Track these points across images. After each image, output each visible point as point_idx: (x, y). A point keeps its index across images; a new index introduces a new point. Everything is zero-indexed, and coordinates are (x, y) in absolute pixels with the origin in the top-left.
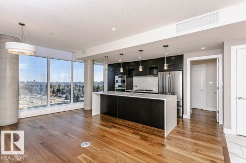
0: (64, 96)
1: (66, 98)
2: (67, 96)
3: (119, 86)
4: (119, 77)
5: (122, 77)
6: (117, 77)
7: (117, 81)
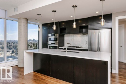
0: (11, 50)
1: (13, 52)
2: (13, 50)
3: (52, 43)
4: (52, 35)
5: (54, 35)
6: (50, 35)
7: (50, 38)
